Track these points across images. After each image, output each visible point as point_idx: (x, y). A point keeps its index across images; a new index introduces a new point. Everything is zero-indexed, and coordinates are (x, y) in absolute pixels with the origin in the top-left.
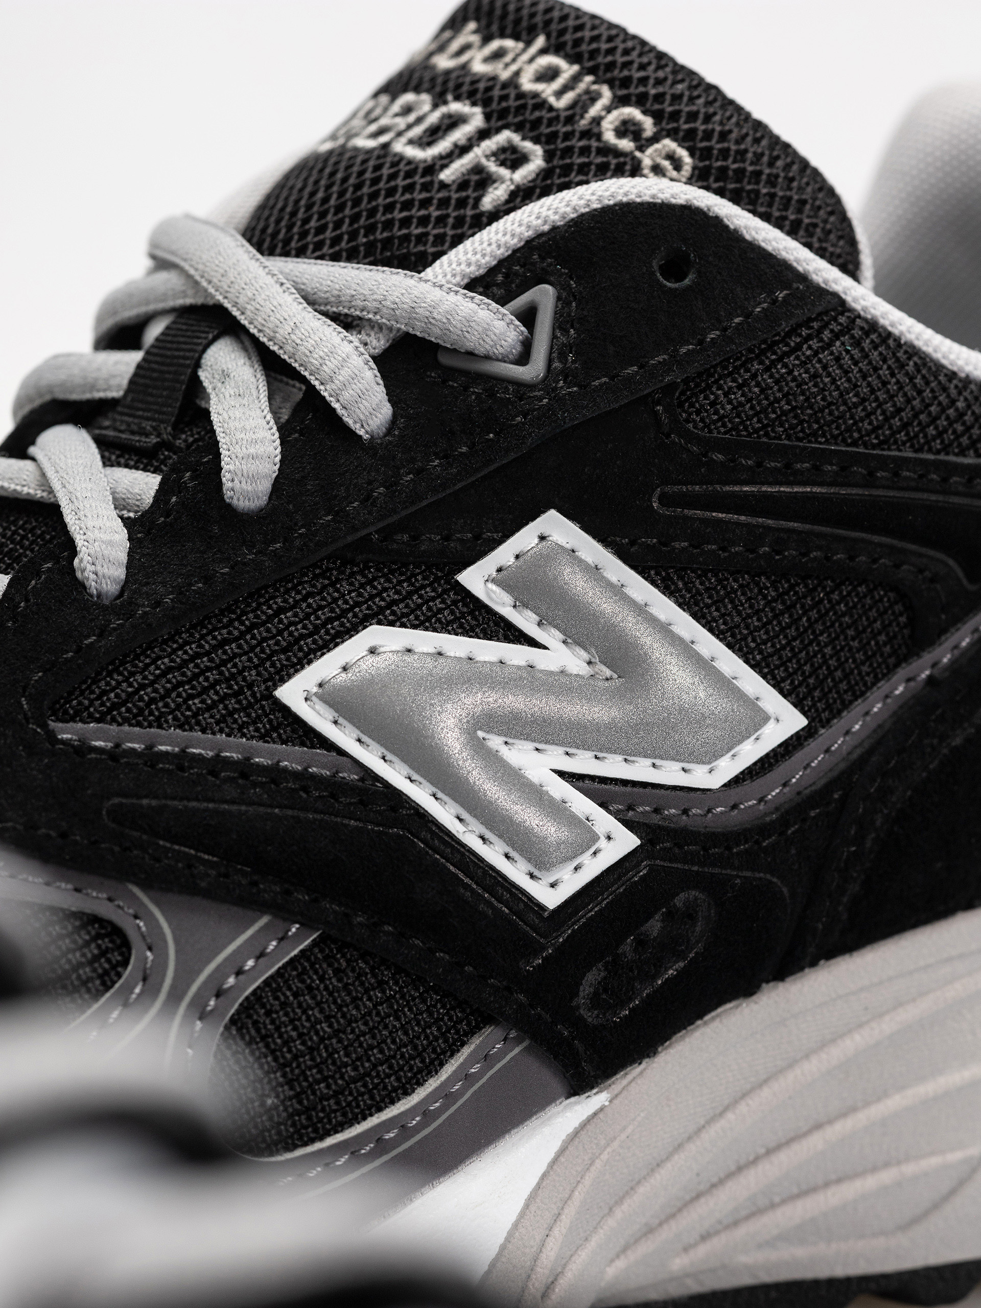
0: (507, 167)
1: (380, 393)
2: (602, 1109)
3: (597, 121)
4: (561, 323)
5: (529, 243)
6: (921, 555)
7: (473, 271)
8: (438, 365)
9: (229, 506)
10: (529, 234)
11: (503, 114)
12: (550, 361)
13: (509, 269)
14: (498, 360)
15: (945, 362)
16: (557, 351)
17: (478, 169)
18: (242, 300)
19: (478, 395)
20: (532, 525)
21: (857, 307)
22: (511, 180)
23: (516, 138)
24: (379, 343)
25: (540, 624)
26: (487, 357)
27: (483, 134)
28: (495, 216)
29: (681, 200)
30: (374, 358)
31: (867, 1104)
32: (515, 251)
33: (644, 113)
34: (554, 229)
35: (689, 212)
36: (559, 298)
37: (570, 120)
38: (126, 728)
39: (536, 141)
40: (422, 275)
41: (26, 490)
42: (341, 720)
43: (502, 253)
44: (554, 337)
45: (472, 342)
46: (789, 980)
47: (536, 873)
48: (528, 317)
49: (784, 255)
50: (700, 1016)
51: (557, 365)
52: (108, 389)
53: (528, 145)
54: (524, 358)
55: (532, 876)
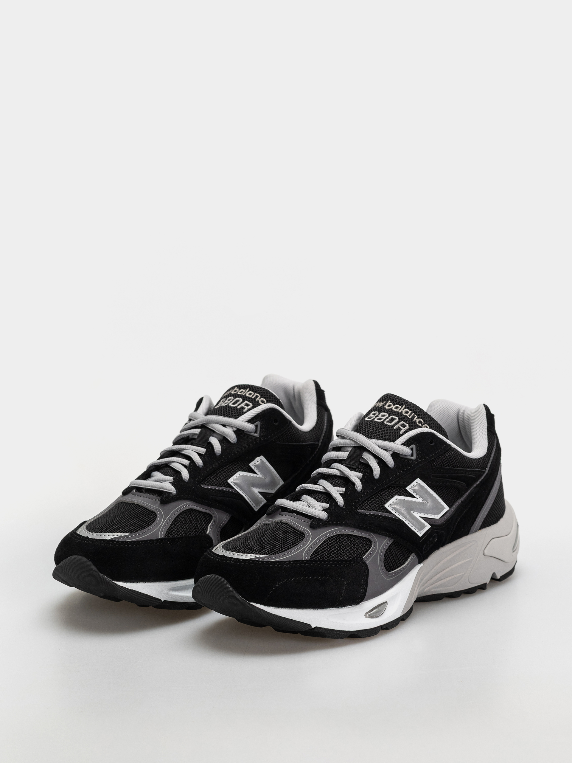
0: (403, 427)
1: (393, 462)
2: (422, 566)
3: (416, 420)
4: (417, 450)
5: (410, 438)
6: (462, 483)
7: (403, 442)
8: (400, 457)
9: (374, 478)
10: (410, 437)
11: (401, 419)
12: (416, 456)
13: (407, 442)
14: (408, 456)
15: (464, 454)
16: (417, 455)
17: (399, 428)
18: (368, 446)
19: (407, 461)
20: (415, 480)
21: (453, 446)
22: (404, 429)
23: (404, 423)
24: (391, 453)
25: (416, 495)
26: (407, 456)
27: (399, 422)
28: (402, 435)
29: (430, 432)
30: (391, 455)
31: (451, 566)
32: (408, 439)
33: (422, 420)
34: (413, 436)
35: (431, 433)
36: (416, 447)
37: (412, 420)
38: (367, 511)
39: (407, 423)
40: (395, 443)
41: (338, 474)
42: (393, 509)
43: (406, 440)
44: (416, 453)
45: (405, 453)
46: (443, 547)
47: (419, 531)
48: (412, 449)
49: (443, 439)
50: (433, 552)
51: (417, 457)
52: (344, 458)
53: (406, 424)
54: (412, 455)
55: (418, 532)
